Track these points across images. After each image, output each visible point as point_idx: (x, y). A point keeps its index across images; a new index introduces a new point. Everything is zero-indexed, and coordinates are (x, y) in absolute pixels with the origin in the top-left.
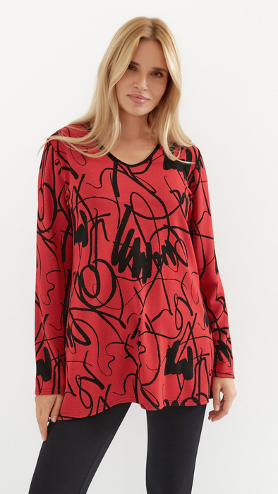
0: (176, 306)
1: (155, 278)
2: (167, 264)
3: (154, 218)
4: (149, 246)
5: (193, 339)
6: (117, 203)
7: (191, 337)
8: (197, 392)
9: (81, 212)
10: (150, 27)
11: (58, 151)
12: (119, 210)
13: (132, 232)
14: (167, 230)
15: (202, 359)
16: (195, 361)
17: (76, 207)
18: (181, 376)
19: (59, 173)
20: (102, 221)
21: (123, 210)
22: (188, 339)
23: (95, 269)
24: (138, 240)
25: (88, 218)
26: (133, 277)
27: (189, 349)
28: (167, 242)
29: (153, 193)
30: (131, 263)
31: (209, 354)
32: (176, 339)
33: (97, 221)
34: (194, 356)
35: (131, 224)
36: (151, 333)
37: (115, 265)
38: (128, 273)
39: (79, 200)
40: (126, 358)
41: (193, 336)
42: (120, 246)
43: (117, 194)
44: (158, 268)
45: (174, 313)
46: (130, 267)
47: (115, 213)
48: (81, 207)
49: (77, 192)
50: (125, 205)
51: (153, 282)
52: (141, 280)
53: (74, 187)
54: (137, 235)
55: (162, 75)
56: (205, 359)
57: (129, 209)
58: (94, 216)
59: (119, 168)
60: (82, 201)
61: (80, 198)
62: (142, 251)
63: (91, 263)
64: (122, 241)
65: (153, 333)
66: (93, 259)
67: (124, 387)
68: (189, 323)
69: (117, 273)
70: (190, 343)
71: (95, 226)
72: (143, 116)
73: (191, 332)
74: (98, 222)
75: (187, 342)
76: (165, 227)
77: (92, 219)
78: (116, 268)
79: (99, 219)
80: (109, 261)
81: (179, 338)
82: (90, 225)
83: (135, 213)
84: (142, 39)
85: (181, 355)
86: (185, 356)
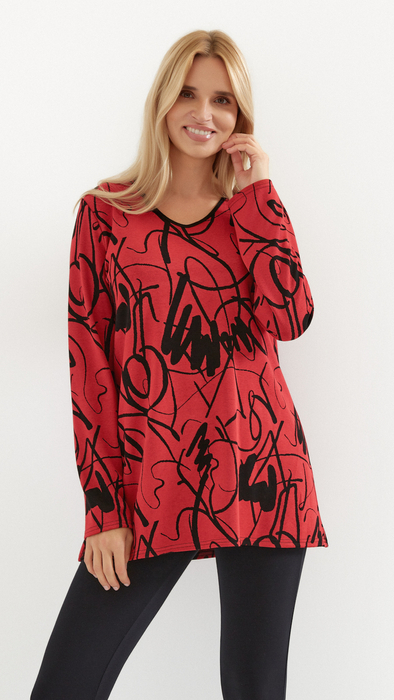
0: (251, 407)
1: (226, 367)
2: (238, 349)
3: (218, 289)
4: (213, 325)
5: (277, 455)
6: (167, 271)
7: (274, 453)
8: (277, 529)
9: (121, 285)
10: (208, 40)
11: (96, 212)
12: (170, 279)
13: (188, 308)
14: (236, 303)
15: (290, 486)
16: (280, 488)
17: (115, 280)
18: (257, 505)
19: (100, 240)
20: (148, 295)
21: (176, 280)
22: (270, 455)
23: (143, 360)
24: (197, 319)
25: (131, 293)
26: (193, 368)
27: (271, 468)
28: (238, 319)
29: (215, 257)
30: (189, 350)
31: (301, 480)
32: (251, 453)
33: (142, 295)
34: (279, 479)
35: (187, 298)
36: (226, 441)
37: (167, 354)
38: (184, 363)
39: (117, 270)
40: (179, 483)
41: (277, 451)
42: (174, 329)
43: (167, 259)
44: (228, 353)
45: (248, 416)
46: (187, 355)
47: (165, 285)
48: (120, 279)
49: (116, 260)
50: (179, 274)
51: (224, 372)
52: (205, 373)
53: (113, 255)
54: (195, 311)
55: (228, 102)
56: (295, 486)
57: (184, 278)
58: (137, 290)
59: (171, 229)
60: (121, 271)
61: (119, 267)
62: (203, 333)
63: (137, 352)
64: (176, 322)
65: (228, 441)
66: (139, 346)
67: (177, 528)
68: (271, 432)
69: (169, 366)
70: (273, 461)
71: (139, 302)
72: (207, 158)
73: (274, 446)
74: (142, 297)
75: (267, 459)
76: (234, 299)
77: (134, 294)
78: (167, 358)
79: (143, 292)
80: (159, 349)
81: (256, 451)
82: (132, 301)
83: (191, 283)
84: (198, 56)
85: (258, 477)
86: (264, 477)
